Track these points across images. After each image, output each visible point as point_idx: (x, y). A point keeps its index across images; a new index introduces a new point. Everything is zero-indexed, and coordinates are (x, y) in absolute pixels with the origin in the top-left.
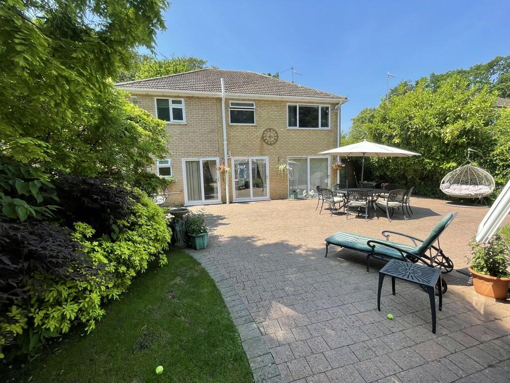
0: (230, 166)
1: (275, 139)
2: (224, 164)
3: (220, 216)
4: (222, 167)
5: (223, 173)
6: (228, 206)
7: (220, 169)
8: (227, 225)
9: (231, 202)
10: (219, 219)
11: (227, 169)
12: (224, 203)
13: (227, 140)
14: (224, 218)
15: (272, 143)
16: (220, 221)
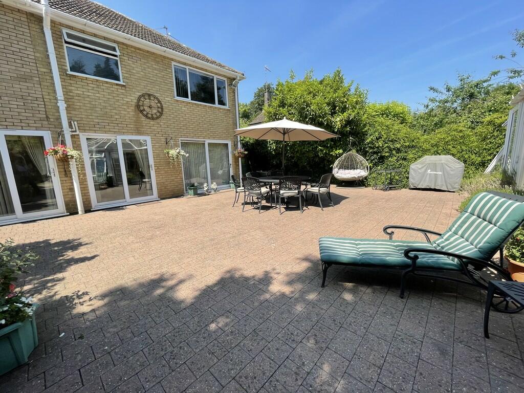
0: (77, 147)
1: (158, 111)
2: (63, 143)
3: (69, 242)
4: (60, 148)
5: (64, 161)
6: (82, 218)
7: (56, 152)
8: (92, 262)
9: (88, 210)
10: (66, 249)
11: (71, 152)
12: (71, 214)
13: (67, 100)
14: (80, 245)
15: (155, 116)
16: (70, 254)
